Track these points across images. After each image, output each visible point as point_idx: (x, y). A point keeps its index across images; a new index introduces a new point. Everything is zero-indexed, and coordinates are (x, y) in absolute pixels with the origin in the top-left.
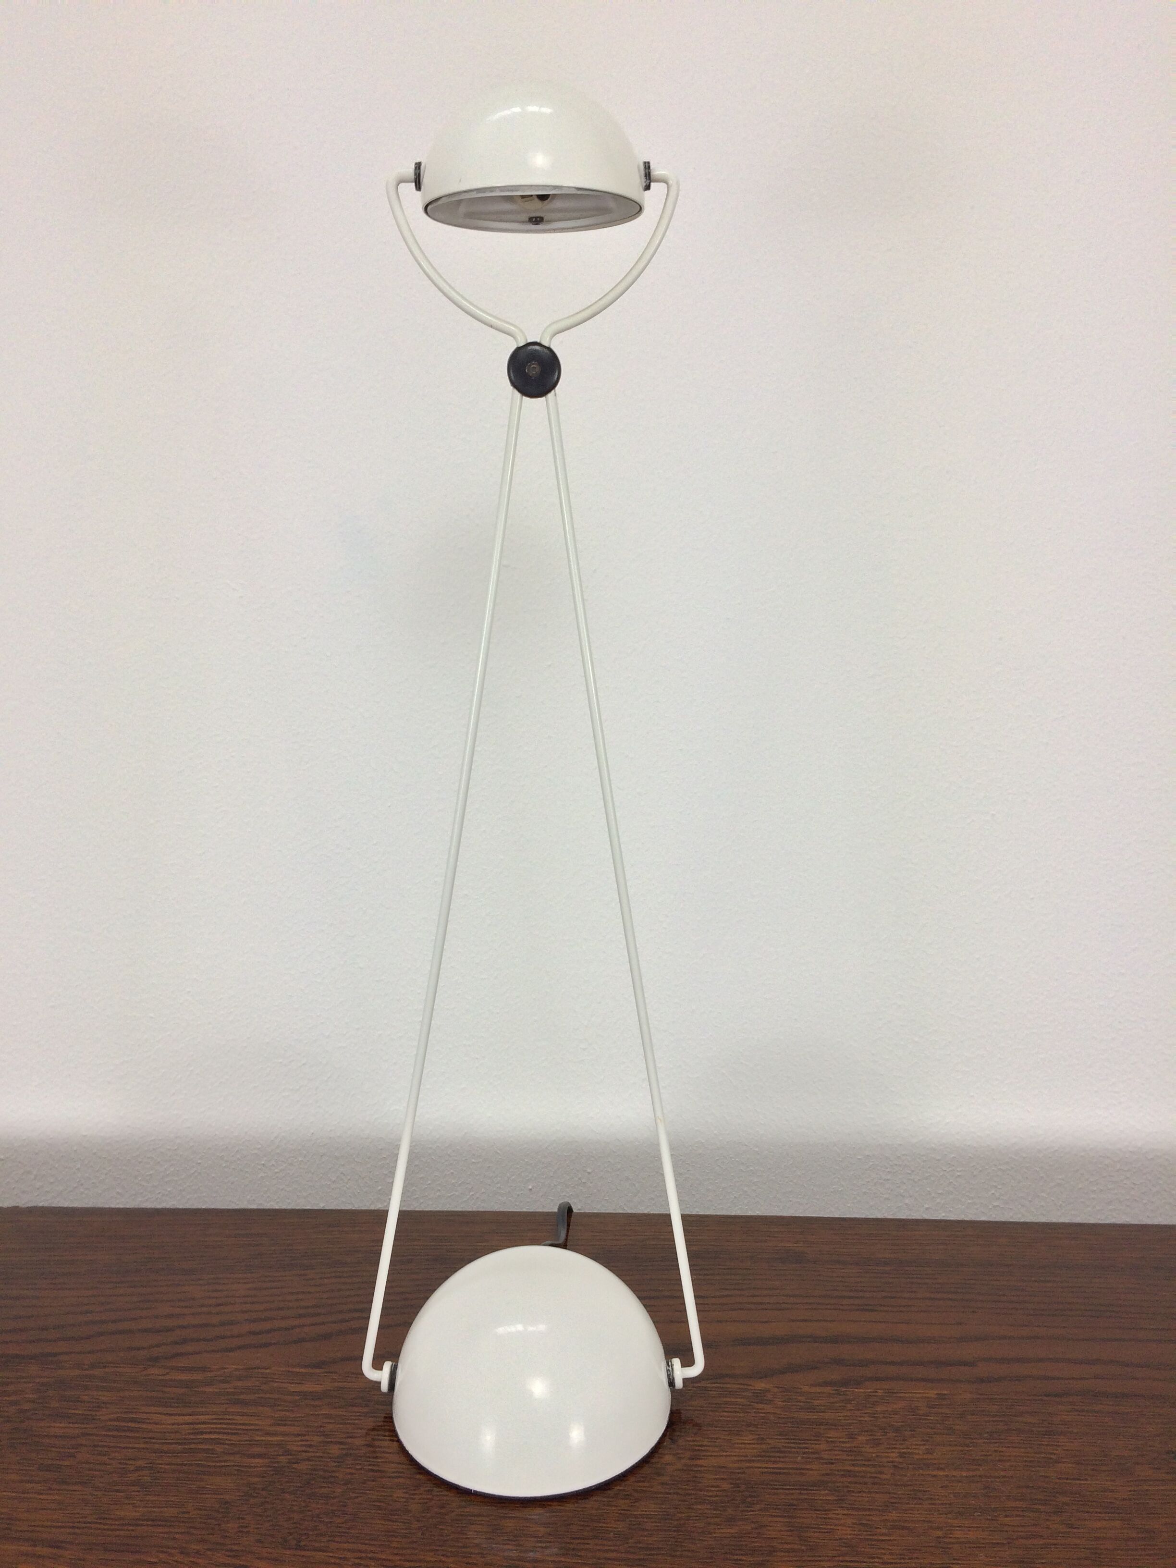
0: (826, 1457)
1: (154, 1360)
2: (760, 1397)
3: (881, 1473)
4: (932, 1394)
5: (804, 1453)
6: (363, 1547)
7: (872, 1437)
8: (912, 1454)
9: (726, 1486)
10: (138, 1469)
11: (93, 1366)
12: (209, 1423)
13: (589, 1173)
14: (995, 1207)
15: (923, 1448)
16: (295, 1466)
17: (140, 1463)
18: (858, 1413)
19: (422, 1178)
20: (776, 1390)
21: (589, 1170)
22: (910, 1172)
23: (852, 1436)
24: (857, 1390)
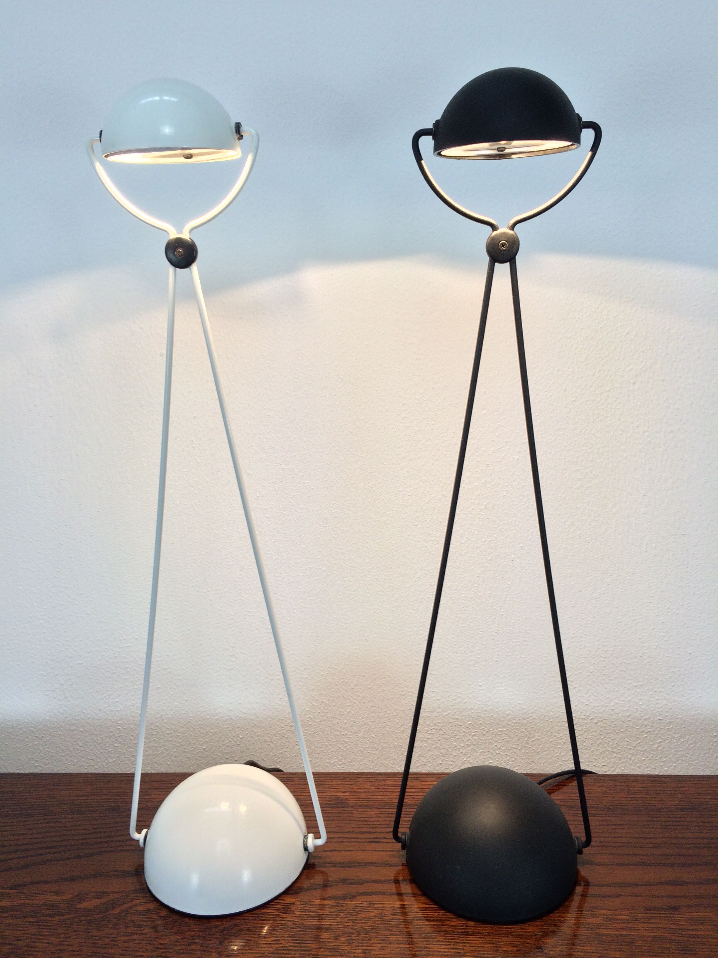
2: (288, 908)
4: (398, 904)
5: (302, 951)
7: (349, 938)
8: (370, 950)
15: (379, 945)
18: (345, 920)
20: (299, 903)
23: (337, 937)
24: (350, 902)
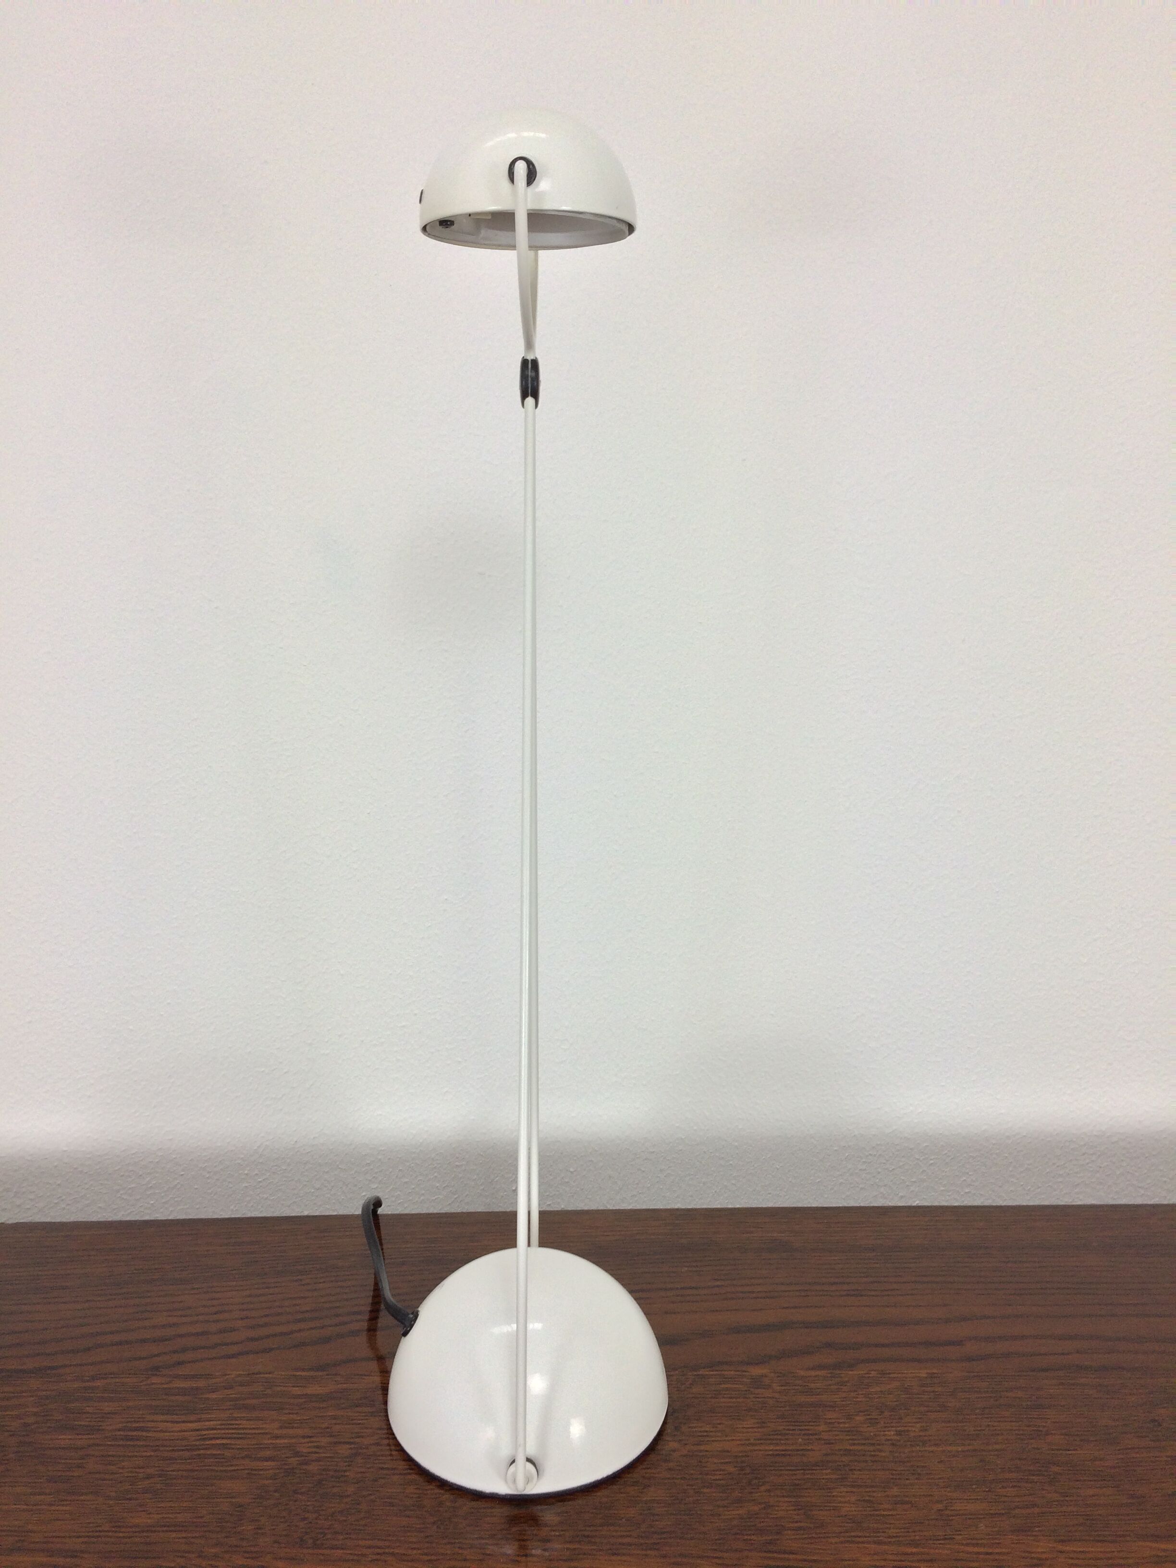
0: (826, 1437)
1: (156, 1370)
2: (757, 1382)
3: (880, 1451)
4: (923, 1374)
5: (804, 1435)
6: (380, 1543)
7: (868, 1417)
8: (908, 1431)
9: (731, 1469)
10: (149, 1477)
11: (93, 1378)
12: (215, 1429)
13: (572, 1172)
14: (966, 1193)
15: (918, 1425)
16: (304, 1467)
17: (149, 1471)
18: (852, 1394)
19: (406, 1183)
20: (772, 1375)
21: (572, 1170)
22: (884, 1161)
23: (849, 1417)
24: (850, 1372)
